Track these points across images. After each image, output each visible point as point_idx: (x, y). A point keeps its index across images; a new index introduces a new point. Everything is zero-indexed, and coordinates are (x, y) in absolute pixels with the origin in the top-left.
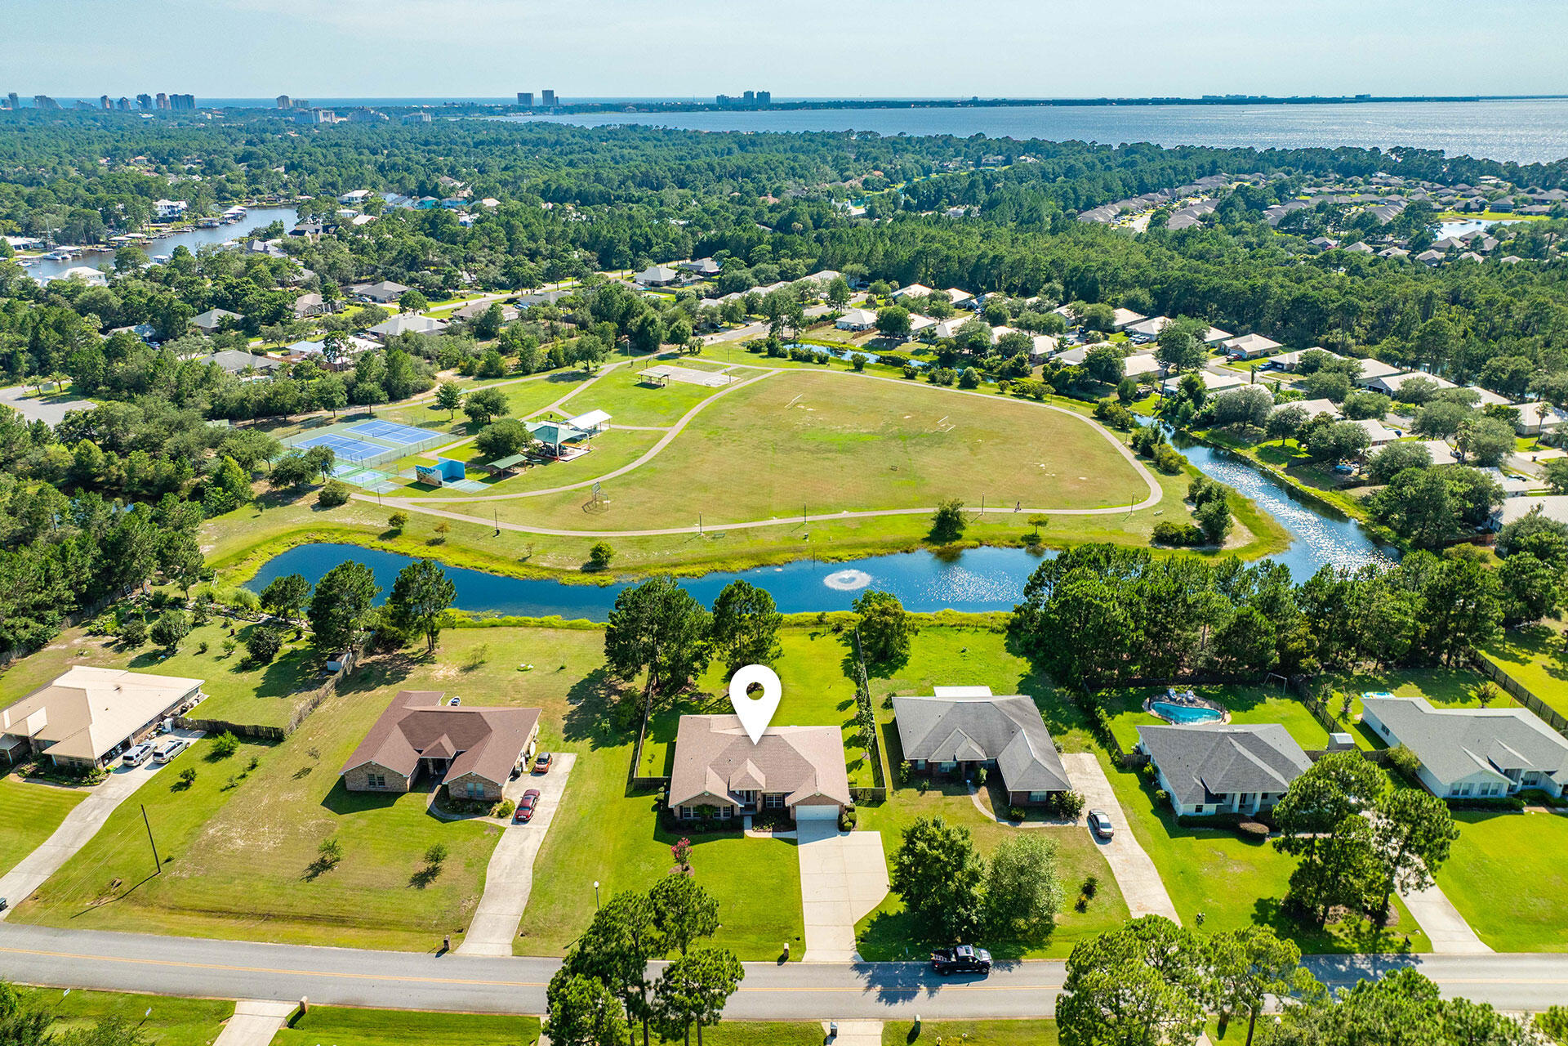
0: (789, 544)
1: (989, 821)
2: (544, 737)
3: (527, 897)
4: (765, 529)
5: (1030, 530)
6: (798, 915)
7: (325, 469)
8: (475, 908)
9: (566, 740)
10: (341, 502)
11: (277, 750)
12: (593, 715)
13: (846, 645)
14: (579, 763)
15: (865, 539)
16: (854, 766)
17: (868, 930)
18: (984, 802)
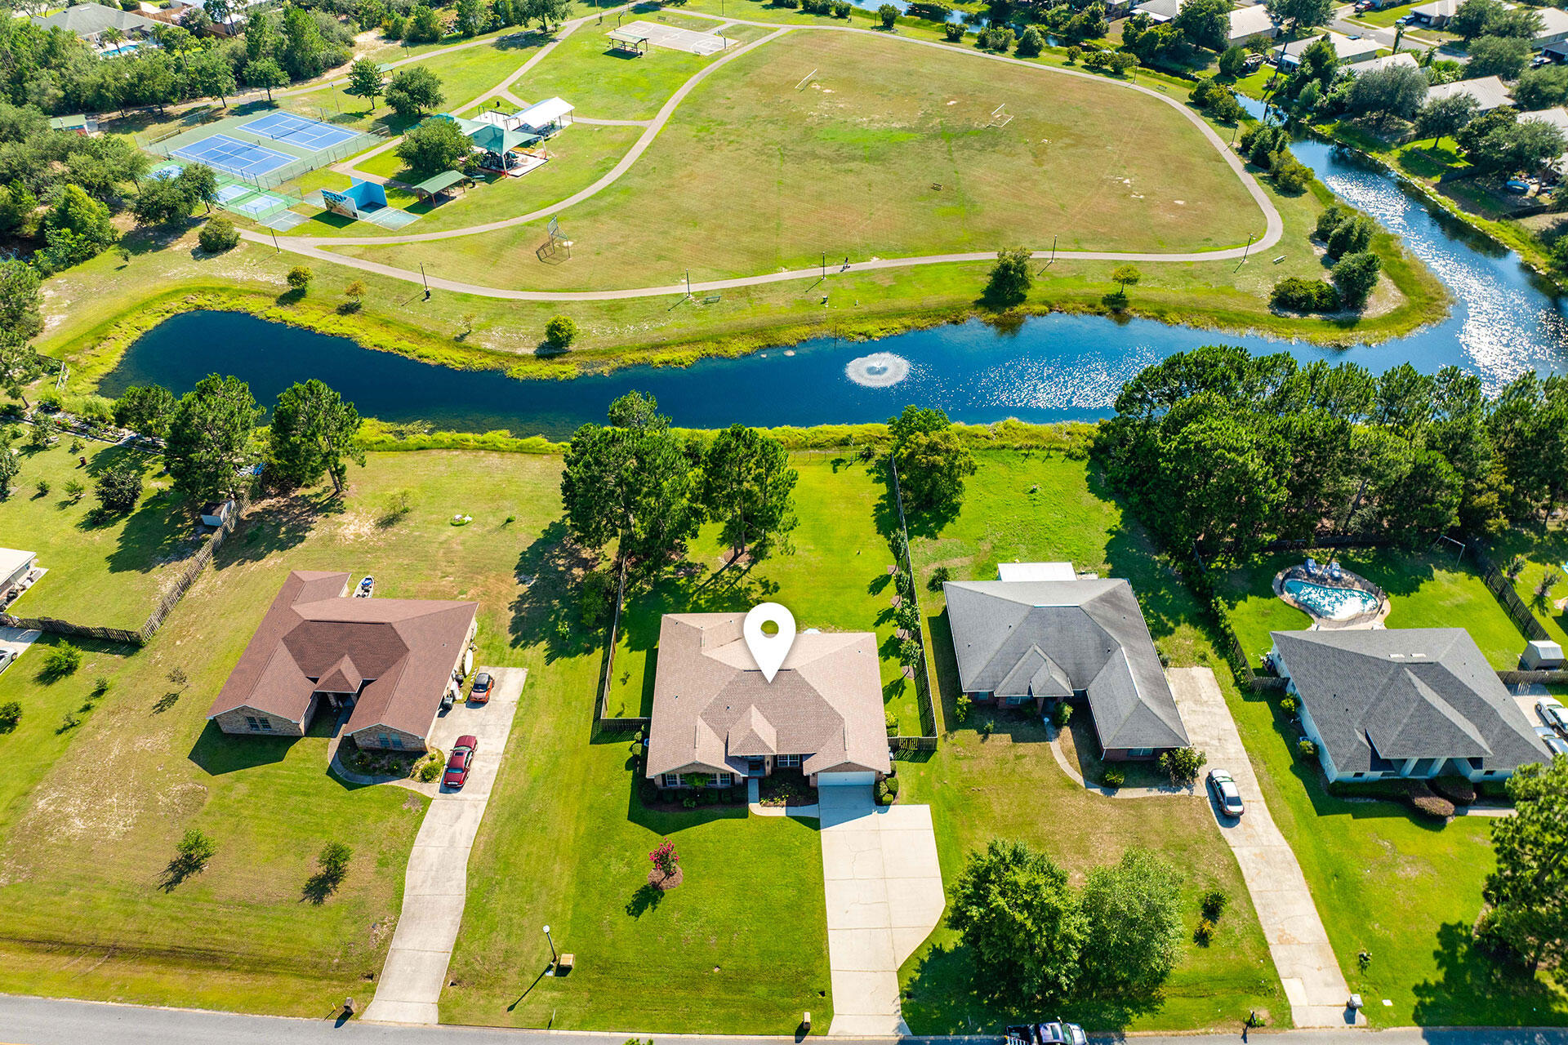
0: (802, 312)
1: (1075, 786)
2: (483, 641)
3: (458, 920)
4: (772, 287)
5: (1114, 288)
6: (820, 952)
7: (206, 196)
8: (389, 938)
9: (513, 645)
10: (229, 246)
11: (136, 662)
12: (549, 601)
13: (878, 480)
14: (530, 685)
15: (902, 302)
16: (893, 690)
17: (917, 976)
18: (1067, 754)
